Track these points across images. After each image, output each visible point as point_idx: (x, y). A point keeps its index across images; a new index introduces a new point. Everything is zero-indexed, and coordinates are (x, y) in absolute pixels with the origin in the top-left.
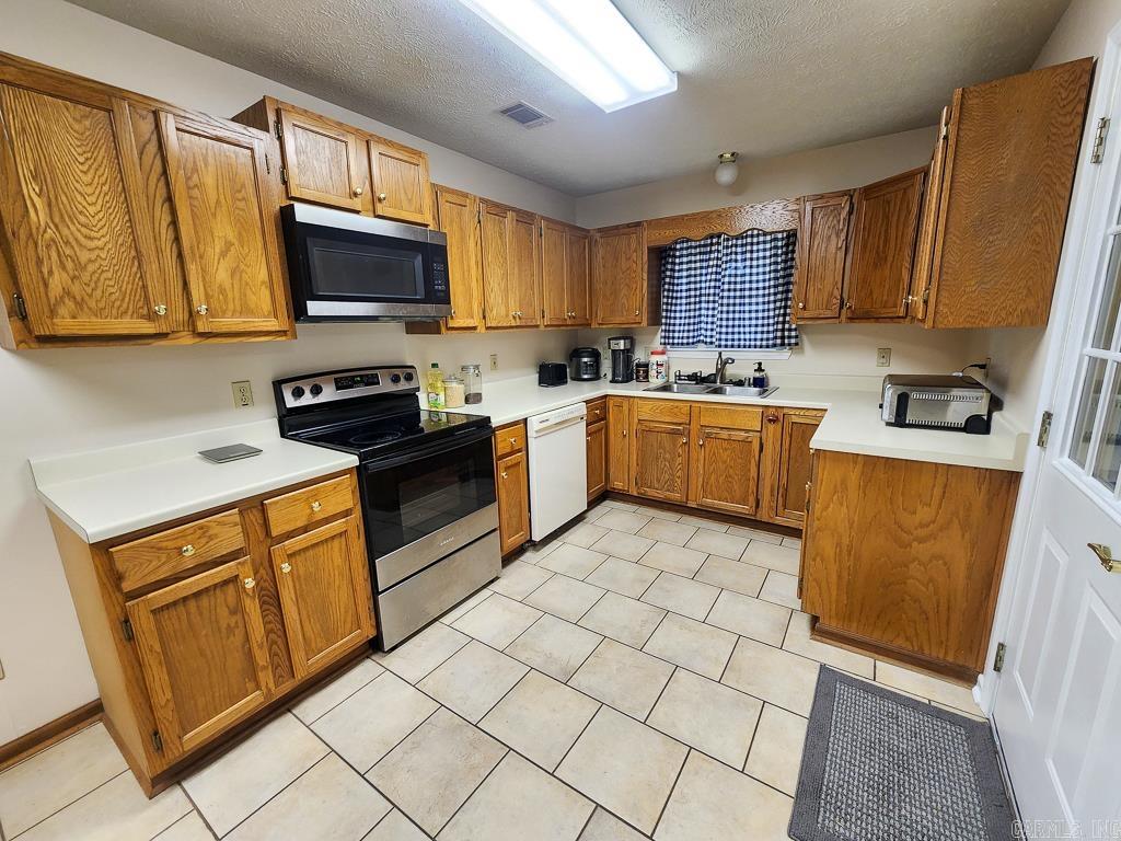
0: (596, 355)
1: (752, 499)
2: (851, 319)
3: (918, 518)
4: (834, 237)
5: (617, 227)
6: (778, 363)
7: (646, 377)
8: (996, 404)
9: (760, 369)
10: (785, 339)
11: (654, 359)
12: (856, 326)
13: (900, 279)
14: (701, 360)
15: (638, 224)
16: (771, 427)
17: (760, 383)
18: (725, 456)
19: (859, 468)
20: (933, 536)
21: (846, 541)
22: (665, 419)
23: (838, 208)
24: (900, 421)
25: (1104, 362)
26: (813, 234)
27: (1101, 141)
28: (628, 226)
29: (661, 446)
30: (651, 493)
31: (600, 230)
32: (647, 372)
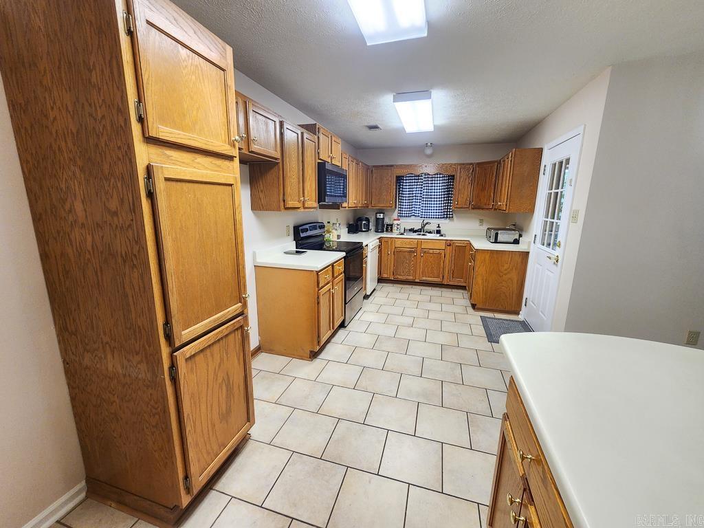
0: (368, 220)
1: (441, 276)
2: (473, 209)
3: (505, 267)
4: (467, 179)
5: (382, 166)
6: (446, 225)
7: (392, 230)
8: (520, 236)
9: (439, 227)
10: (447, 215)
11: (396, 222)
12: (475, 211)
13: (490, 196)
14: (415, 223)
15: (392, 166)
16: (448, 247)
17: (438, 232)
18: (431, 260)
19: (489, 255)
20: (509, 272)
21: (485, 278)
22: (407, 247)
23: (469, 169)
24: (496, 242)
25: (547, 221)
26: (460, 177)
27: (545, 170)
28: (387, 166)
29: (405, 257)
30: (400, 277)
31: (374, 166)
32: (392, 228)
